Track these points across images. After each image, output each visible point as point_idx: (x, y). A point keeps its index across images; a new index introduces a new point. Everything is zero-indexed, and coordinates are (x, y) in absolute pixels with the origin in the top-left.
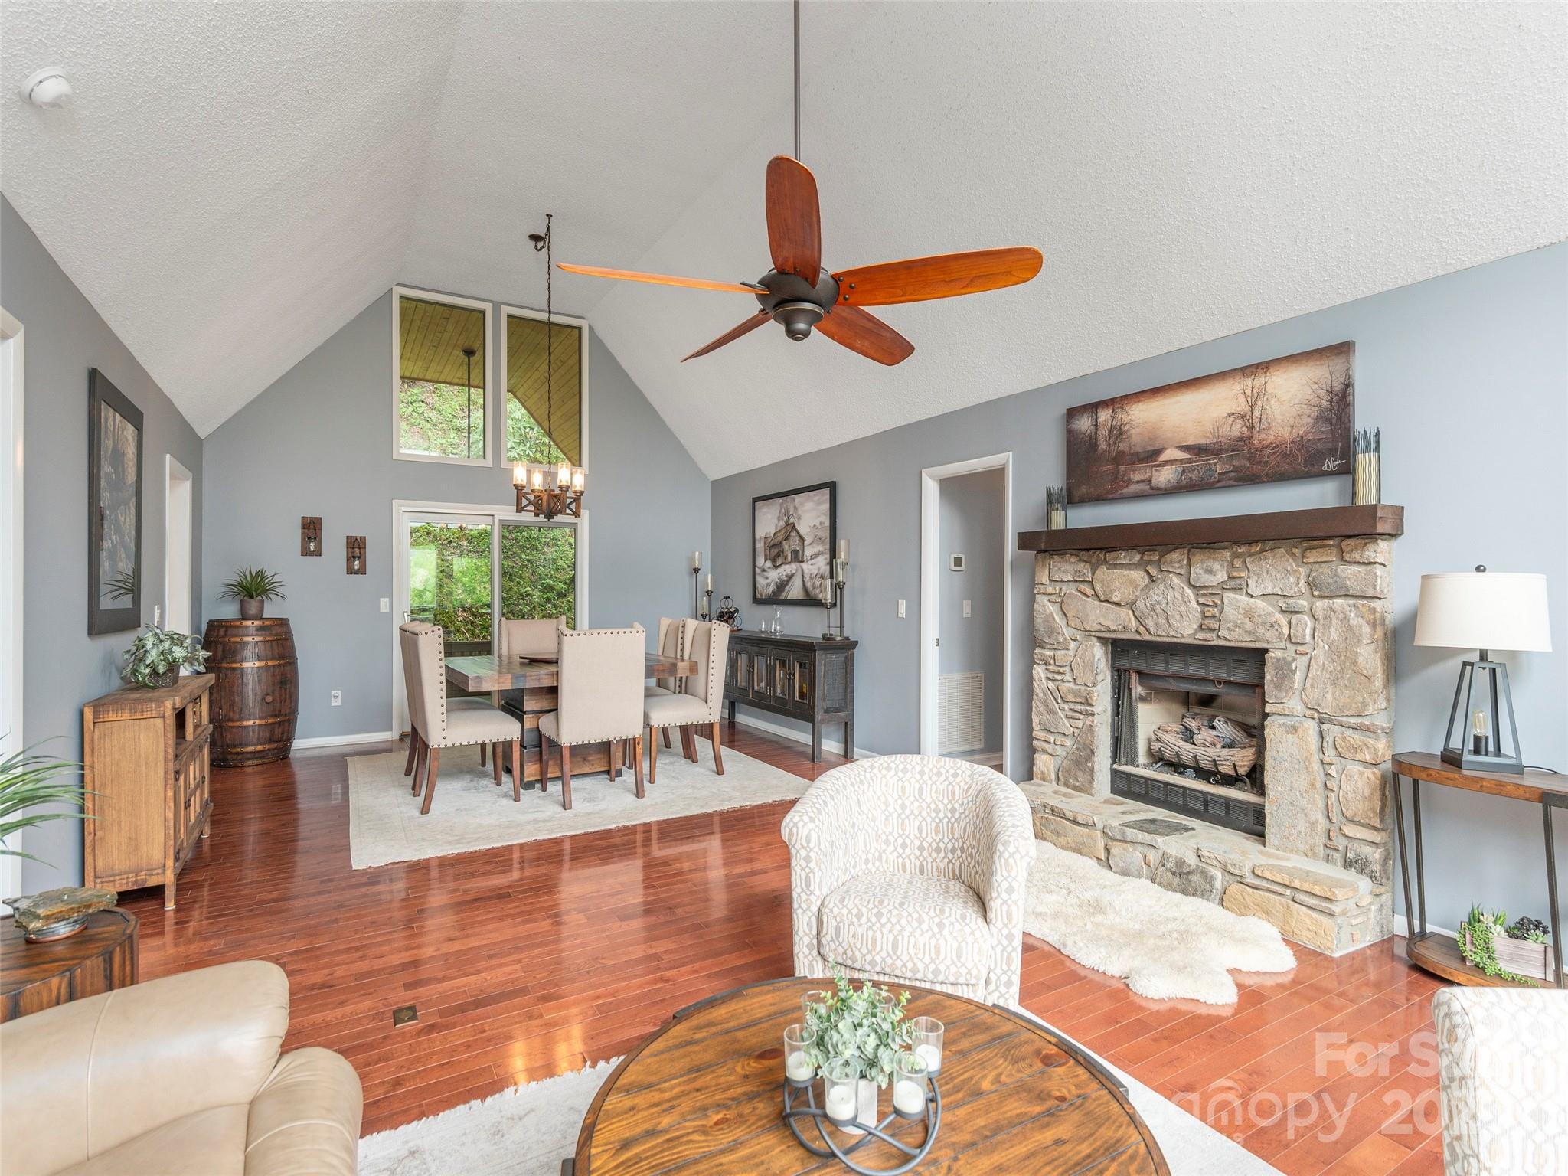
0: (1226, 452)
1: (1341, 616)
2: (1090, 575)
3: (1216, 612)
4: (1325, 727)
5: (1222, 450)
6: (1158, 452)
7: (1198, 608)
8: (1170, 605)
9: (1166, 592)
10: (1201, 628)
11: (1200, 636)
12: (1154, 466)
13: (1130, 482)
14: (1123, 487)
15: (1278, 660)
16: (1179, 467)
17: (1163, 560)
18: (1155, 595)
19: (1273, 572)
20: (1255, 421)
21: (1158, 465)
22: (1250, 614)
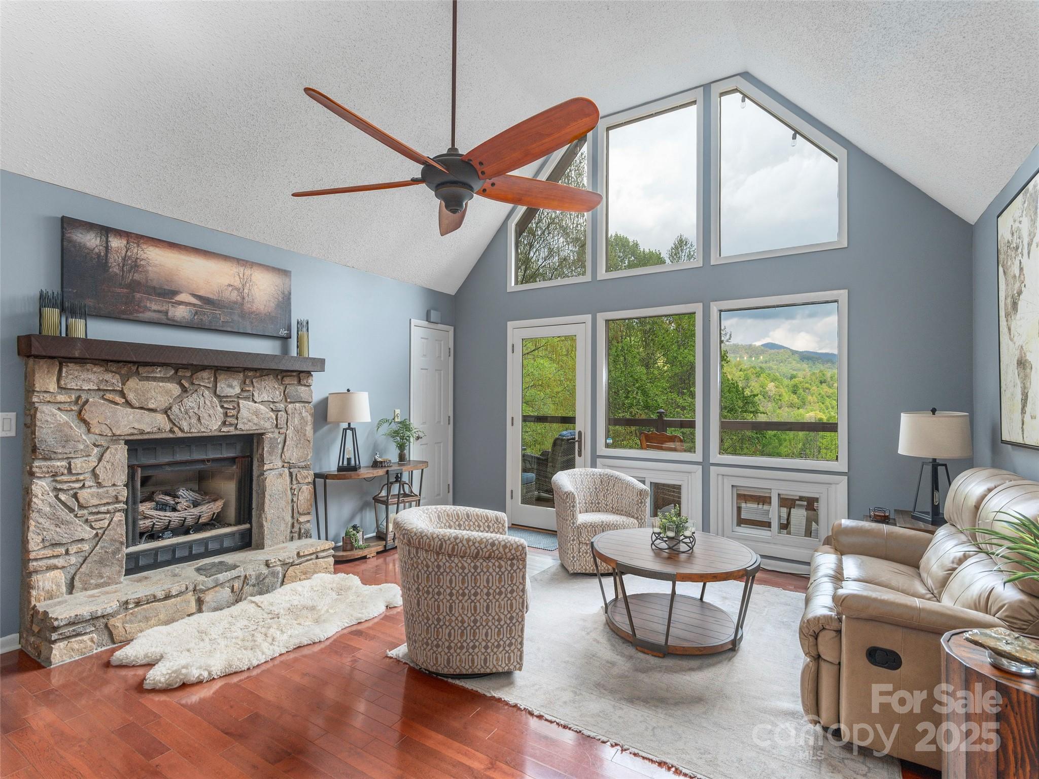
0: (227, 309)
1: (299, 412)
2: (120, 385)
3: (234, 412)
4: (291, 470)
5: (225, 306)
6: (175, 293)
7: (221, 410)
8: (202, 409)
9: (198, 400)
10: (224, 423)
11: (224, 429)
12: (171, 302)
13: (147, 309)
14: (138, 312)
15: (271, 439)
16: (193, 309)
17: (195, 376)
18: (190, 402)
19: (268, 388)
20: (246, 295)
21: (174, 303)
22: (257, 413)
